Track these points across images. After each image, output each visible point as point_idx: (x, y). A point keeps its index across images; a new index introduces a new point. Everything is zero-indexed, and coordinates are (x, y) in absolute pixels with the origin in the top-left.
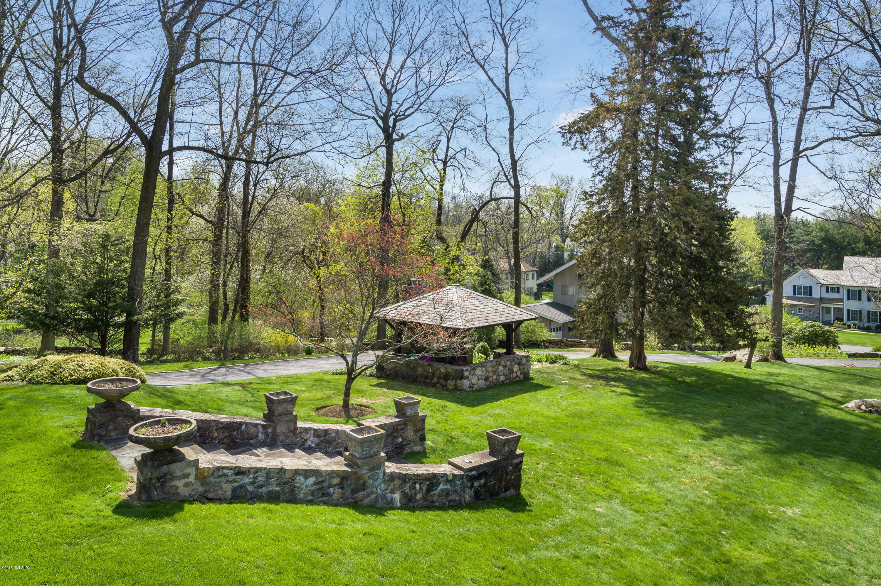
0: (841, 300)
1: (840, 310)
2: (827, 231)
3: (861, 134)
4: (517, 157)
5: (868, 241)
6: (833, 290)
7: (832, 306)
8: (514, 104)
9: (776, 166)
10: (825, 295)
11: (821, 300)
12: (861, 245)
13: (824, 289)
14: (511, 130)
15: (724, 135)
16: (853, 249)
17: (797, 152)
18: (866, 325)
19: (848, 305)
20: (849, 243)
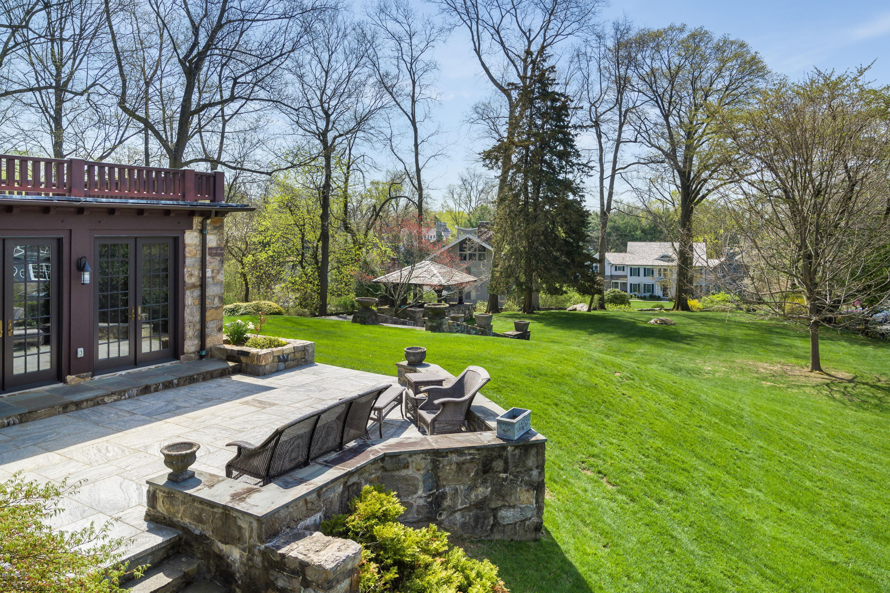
0: (626, 277)
1: (625, 284)
2: (615, 222)
3: (653, 162)
4: (420, 166)
5: (643, 231)
6: (620, 269)
7: (619, 281)
8: (418, 125)
9: (602, 179)
10: (615, 273)
11: (612, 277)
12: (639, 232)
13: (613, 268)
14: (416, 145)
15: (583, 165)
16: (633, 236)
17: (614, 170)
18: (643, 295)
19: (632, 280)
20: (630, 231)
